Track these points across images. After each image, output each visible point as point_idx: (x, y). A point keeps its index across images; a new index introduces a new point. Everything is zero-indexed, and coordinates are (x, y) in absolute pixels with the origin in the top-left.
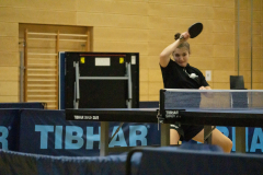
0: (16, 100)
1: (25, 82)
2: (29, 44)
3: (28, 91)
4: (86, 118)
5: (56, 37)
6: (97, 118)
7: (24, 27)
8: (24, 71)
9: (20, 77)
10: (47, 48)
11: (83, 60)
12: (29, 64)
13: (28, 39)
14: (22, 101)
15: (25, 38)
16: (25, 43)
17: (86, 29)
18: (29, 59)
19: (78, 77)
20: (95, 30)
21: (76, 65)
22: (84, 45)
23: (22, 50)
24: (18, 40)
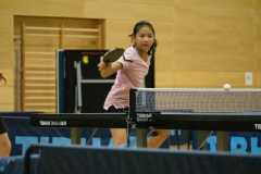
0: (11, 109)
1: (22, 88)
2: (26, 41)
3: (27, 98)
4: (53, 123)
5: (60, 32)
6: (65, 123)
7: (20, 21)
8: (20, 73)
9: (16, 81)
10: (48, 46)
11: (86, 60)
12: (27, 65)
13: (26, 35)
14: (19, 111)
15: (22, 34)
16: (22, 40)
17: (97, 23)
18: (26, 59)
19: (80, 80)
20: (107, 23)
21: (78, 66)
22: (94, 42)
23: (19, 48)
24: (13, 36)
